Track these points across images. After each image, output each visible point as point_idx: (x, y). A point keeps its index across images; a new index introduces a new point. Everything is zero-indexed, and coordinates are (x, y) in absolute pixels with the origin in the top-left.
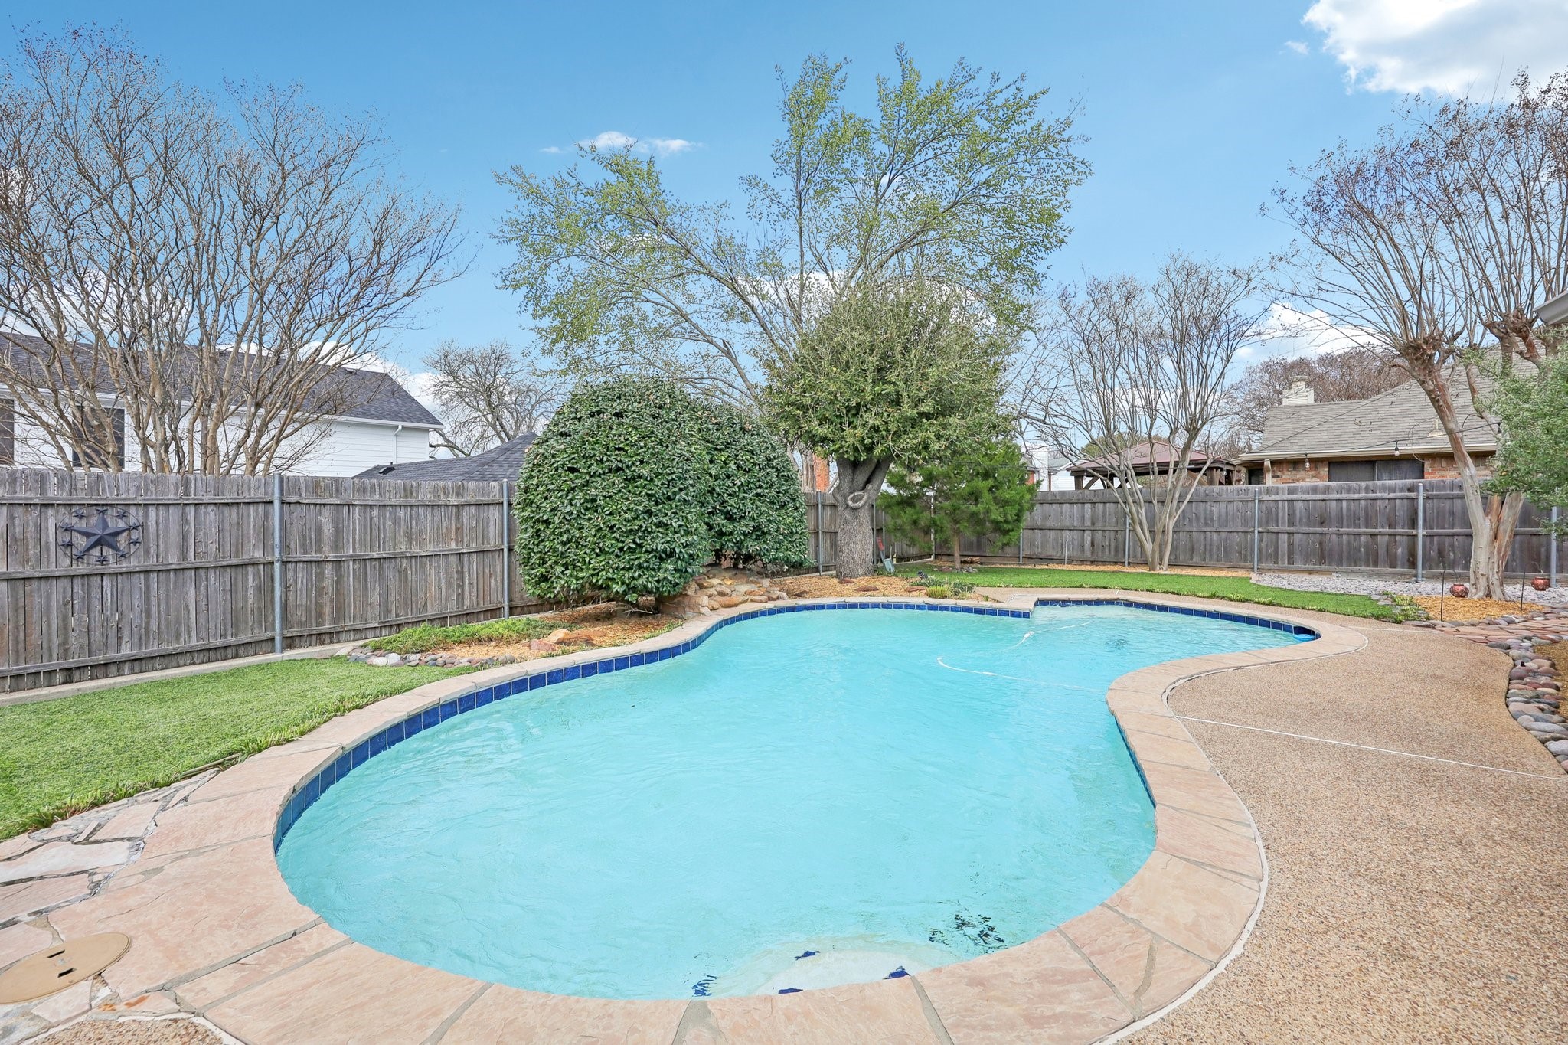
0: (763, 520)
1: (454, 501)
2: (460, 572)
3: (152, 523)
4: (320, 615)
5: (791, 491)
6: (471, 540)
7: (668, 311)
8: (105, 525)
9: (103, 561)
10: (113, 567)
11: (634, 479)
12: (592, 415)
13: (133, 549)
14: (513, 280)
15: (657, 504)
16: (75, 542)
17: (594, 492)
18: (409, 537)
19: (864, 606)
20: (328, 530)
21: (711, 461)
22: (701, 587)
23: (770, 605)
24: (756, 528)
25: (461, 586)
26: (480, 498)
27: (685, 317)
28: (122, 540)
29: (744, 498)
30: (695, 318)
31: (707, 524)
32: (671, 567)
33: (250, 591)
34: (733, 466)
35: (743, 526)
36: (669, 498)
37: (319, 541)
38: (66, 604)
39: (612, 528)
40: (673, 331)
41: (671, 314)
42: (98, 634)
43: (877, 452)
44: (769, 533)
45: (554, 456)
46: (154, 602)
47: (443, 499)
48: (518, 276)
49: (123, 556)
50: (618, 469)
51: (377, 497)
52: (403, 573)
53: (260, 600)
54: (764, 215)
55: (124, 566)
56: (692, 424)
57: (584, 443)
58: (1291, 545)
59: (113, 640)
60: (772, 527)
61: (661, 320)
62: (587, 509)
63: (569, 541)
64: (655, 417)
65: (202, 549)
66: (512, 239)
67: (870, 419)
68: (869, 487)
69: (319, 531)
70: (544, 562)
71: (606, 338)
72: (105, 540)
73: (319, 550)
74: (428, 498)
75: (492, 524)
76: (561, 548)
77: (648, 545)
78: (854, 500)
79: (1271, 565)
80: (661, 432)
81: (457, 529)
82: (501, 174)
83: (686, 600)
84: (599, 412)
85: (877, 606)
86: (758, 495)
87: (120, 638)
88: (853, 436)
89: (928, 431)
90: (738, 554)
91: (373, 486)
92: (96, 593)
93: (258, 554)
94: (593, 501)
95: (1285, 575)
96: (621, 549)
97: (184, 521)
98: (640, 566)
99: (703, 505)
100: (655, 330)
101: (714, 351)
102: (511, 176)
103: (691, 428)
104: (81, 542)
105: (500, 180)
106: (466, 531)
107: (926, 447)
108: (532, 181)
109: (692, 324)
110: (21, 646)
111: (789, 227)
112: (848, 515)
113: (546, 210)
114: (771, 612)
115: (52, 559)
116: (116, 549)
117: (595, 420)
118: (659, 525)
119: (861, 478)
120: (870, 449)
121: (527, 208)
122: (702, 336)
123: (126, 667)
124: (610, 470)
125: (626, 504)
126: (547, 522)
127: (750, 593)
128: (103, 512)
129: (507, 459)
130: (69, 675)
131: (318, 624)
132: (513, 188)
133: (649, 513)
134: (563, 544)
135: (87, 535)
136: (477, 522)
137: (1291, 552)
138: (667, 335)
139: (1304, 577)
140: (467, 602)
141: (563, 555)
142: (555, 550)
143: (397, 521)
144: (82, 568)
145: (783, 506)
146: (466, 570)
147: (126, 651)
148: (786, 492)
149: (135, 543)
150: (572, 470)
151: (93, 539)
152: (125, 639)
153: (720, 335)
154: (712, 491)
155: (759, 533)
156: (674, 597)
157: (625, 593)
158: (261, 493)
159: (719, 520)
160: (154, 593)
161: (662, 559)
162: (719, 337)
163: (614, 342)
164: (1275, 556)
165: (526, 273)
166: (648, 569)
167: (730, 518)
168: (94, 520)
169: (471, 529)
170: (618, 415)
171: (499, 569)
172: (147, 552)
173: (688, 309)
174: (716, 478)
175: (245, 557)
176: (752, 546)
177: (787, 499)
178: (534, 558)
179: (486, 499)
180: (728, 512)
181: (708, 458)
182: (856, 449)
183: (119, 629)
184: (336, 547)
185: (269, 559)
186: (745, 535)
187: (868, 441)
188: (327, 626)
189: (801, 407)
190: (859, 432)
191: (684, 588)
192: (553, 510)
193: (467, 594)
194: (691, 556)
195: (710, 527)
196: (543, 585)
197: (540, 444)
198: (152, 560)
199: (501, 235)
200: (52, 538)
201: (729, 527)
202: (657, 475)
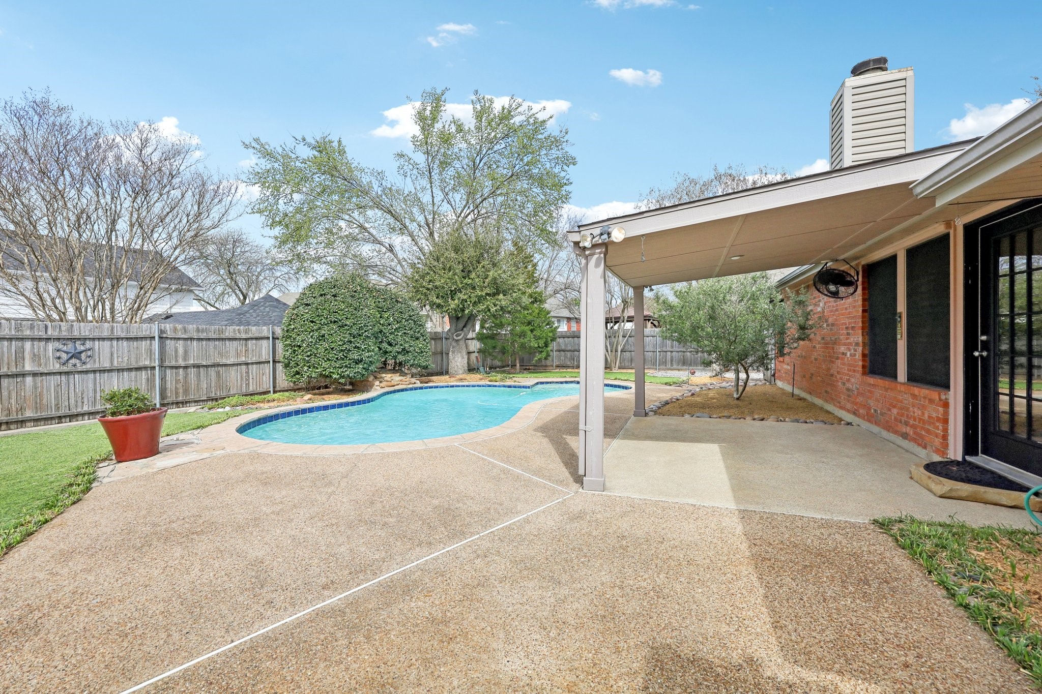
0: (407, 345)
1: (244, 336)
2: (247, 373)
3: (97, 347)
4: (177, 393)
5: (422, 331)
6: (253, 356)
7: (355, 226)
8: (76, 348)
9: (75, 365)
10: (80, 369)
11: (343, 326)
12: (321, 295)
13: (88, 360)
14: (259, 209)
15: (354, 338)
16: (62, 356)
17: (323, 332)
18: (221, 354)
19: (459, 386)
20: (181, 351)
21: (381, 317)
22: (376, 378)
23: (411, 386)
24: (404, 349)
25: (248, 380)
26: (257, 335)
27: (365, 229)
28: (83, 356)
29: (397, 335)
30: (371, 230)
31: (379, 347)
32: (361, 366)
33: (144, 381)
34: (391, 319)
35: (398, 348)
36: (360, 335)
37: (176, 356)
38: (58, 386)
39: (332, 349)
40: (359, 237)
41: (356, 228)
42: (73, 401)
43: (467, 312)
44: (410, 352)
45: (302, 315)
46: (98, 386)
47: (238, 336)
48: (261, 206)
49: (84, 363)
50: (335, 322)
51: (205, 334)
52: (218, 373)
53: (148, 385)
54: (409, 174)
55: (84, 368)
56: (371, 299)
57: (317, 309)
58: (672, 357)
59: (80, 404)
60: (411, 349)
61: (351, 231)
62: (320, 340)
63: (311, 355)
64: (352, 296)
65: (120, 360)
66: (256, 183)
67: (462, 296)
68: (465, 329)
69: (176, 351)
70: (298, 365)
71: (315, 241)
72: (77, 355)
73: (177, 361)
74: (231, 335)
75: (264, 348)
76: (307, 359)
77: (351, 356)
78: (457, 336)
79: (664, 367)
80: (355, 304)
81: (246, 351)
82: (248, 143)
83: (369, 383)
84: (325, 295)
85: (464, 386)
86: (405, 333)
87: (83, 402)
88: (453, 304)
89: (489, 302)
90: (395, 363)
91: (203, 329)
92: (72, 381)
93: (147, 363)
94: (323, 336)
95: (669, 371)
96: (337, 358)
97: (112, 346)
98: (346, 366)
99: (376, 338)
100: (346, 236)
101: (384, 250)
102: (254, 144)
103: (371, 302)
104: (65, 356)
105: (246, 146)
106: (250, 352)
107: (489, 310)
108: (267, 147)
109: (369, 233)
110: (38, 405)
111: (425, 182)
112: (454, 344)
113: (276, 165)
114: (411, 389)
115: (51, 364)
116: (81, 360)
117: (323, 298)
118: (355, 347)
119: (461, 324)
120: (463, 310)
121: (265, 164)
122: (376, 241)
123: (86, 417)
124: (331, 322)
125: (339, 338)
126: (300, 346)
127: (401, 381)
128: (75, 342)
129: (255, 311)
130: (60, 419)
131: (176, 397)
132: (255, 151)
133: (351, 342)
134: (308, 356)
135: (67, 353)
136: (256, 347)
137: (672, 361)
138: (355, 239)
139: (677, 372)
140: (251, 388)
141: (308, 362)
142: (305, 359)
143: (215, 347)
144: (65, 369)
145: (417, 339)
146: (250, 371)
147: (86, 408)
148: (419, 332)
149: (89, 357)
150: (312, 322)
151: (70, 355)
152: (86, 403)
153: (386, 240)
154: (381, 332)
155: (405, 351)
156: (363, 381)
157: (339, 379)
158: (148, 333)
159: (385, 345)
160: (98, 381)
161: (356, 363)
162: (387, 241)
163: (321, 243)
164: (665, 363)
165: (266, 204)
166: (350, 368)
167: (390, 345)
168: (70, 346)
169: (253, 351)
170: (334, 296)
171: (267, 371)
172: (95, 361)
173: (367, 225)
174: (383, 325)
175: (141, 364)
176: (401, 358)
177: (419, 335)
178: (292, 364)
179: (260, 335)
180: (389, 342)
181: (379, 316)
182: (455, 310)
183: (82, 398)
184: (185, 359)
185: (153, 365)
186: (398, 353)
187: (461, 306)
188: (180, 399)
189: (428, 289)
190: (456, 301)
191: (367, 377)
192: (302, 341)
193: (251, 384)
194: (370, 362)
195: (380, 349)
196: (297, 376)
197: (294, 309)
198: (97, 365)
199: (248, 181)
200: (51, 355)
201: (390, 349)
202: (354, 324)
